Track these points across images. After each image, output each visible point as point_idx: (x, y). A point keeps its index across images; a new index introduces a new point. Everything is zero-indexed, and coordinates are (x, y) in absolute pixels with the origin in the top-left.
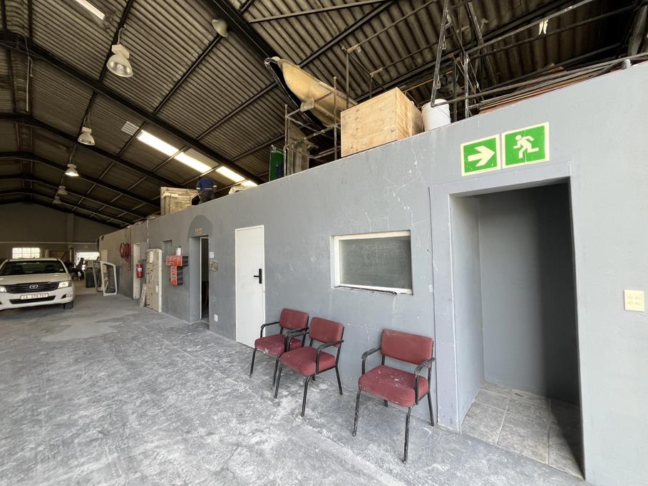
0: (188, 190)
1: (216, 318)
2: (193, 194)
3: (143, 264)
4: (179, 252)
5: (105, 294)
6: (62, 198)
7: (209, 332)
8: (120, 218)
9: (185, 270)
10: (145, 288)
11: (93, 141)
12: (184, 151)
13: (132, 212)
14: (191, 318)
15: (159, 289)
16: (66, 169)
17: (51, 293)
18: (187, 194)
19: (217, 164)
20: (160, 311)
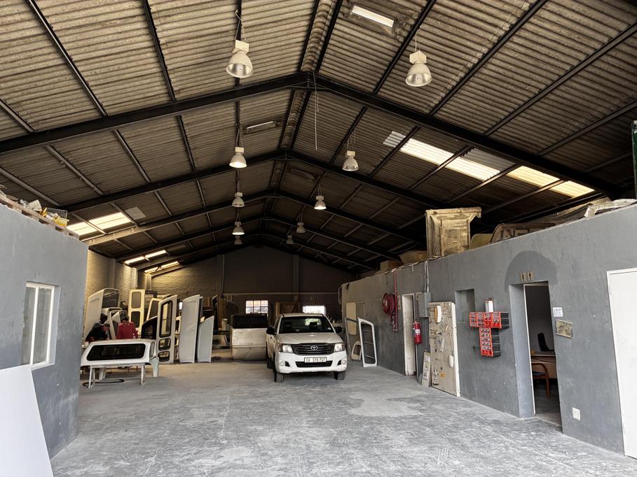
0: (462, 209)
1: (576, 414)
2: (471, 214)
4: (490, 306)
5: (366, 365)
7: (564, 436)
8: (351, 258)
9: (501, 335)
10: (428, 359)
11: (356, 166)
12: (462, 155)
13: (369, 247)
14: (521, 411)
15: (455, 361)
16: (314, 203)
17: (328, 357)
18: (462, 216)
19: (511, 164)
20: (458, 395)
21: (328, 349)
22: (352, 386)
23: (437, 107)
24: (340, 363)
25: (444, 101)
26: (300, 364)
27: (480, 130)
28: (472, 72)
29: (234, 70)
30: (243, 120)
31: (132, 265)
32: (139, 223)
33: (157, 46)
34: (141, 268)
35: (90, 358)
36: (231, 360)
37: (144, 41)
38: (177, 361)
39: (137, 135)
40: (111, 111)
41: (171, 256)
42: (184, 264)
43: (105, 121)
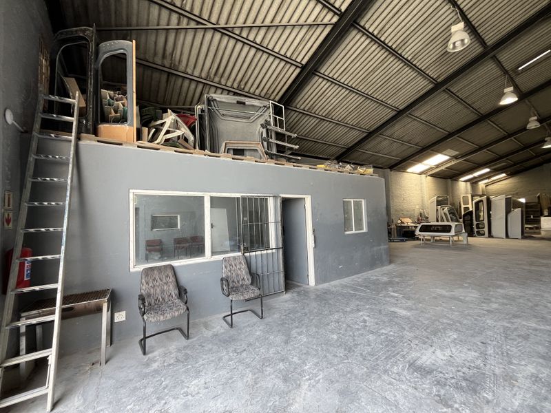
29: (454, 47)
30: (508, 66)
31: (466, 181)
32: (456, 157)
34: (474, 182)
35: (420, 231)
37: (398, 65)
38: (490, 236)
41: (496, 171)
42: (511, 175)
43: (400, 114)
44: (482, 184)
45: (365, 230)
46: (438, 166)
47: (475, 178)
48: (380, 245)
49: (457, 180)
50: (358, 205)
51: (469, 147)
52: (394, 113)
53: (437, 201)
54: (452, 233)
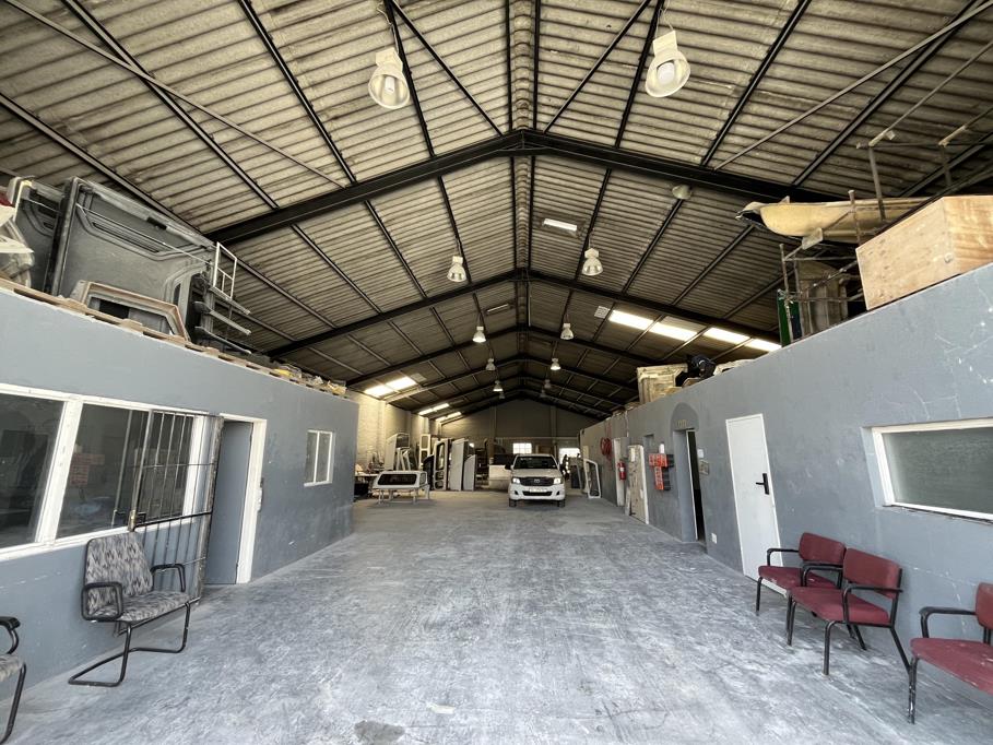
0: (670, 367)
1: (714, 536)
2: (677, 370)
3: (625, 462)
4: (662, 448)
5: (591, 497)
6: (547, 392)
7: (706, 557)
8: (596, 408)
9: (671, 471)
10: (629, 492)
11: (572, 335)
12: (660, 321)
13: (609, 399)
14: (684, 536)
15: (644, 494)
16: (551, 363)
17: (548, 489)
18: (669, 372)
19: (704, 327)
20: (647, 522)
21: (549, 482)
22: (567, 512)
23: (627, 286)
24: (558, 493)
25: (631, 281)
26: (526, 493)
27: (668, 301)
28: (645, 258)
29: (453, 277)
30: (482, 306)
31: (425, 416)
32: (422, 385)
33: (405, 265)
34: (432, 418)
35: (380, 483)
36: (489, 490)
37: (395, 263)
38: (448, 489)
39: (405, 322)
40: (384, 310)
41: (453, 408)
42: (465, 414)
43: (380, 317)
44: (439, 421)
45: (328, 480)
46: (402, 392)
47: (434, 413)
48: (343, 504)
49: (416, 414)
50: (324, 439)
51: (437, 375)
52: (373, 313)
53: (398, 441)
54: (417, 485)
